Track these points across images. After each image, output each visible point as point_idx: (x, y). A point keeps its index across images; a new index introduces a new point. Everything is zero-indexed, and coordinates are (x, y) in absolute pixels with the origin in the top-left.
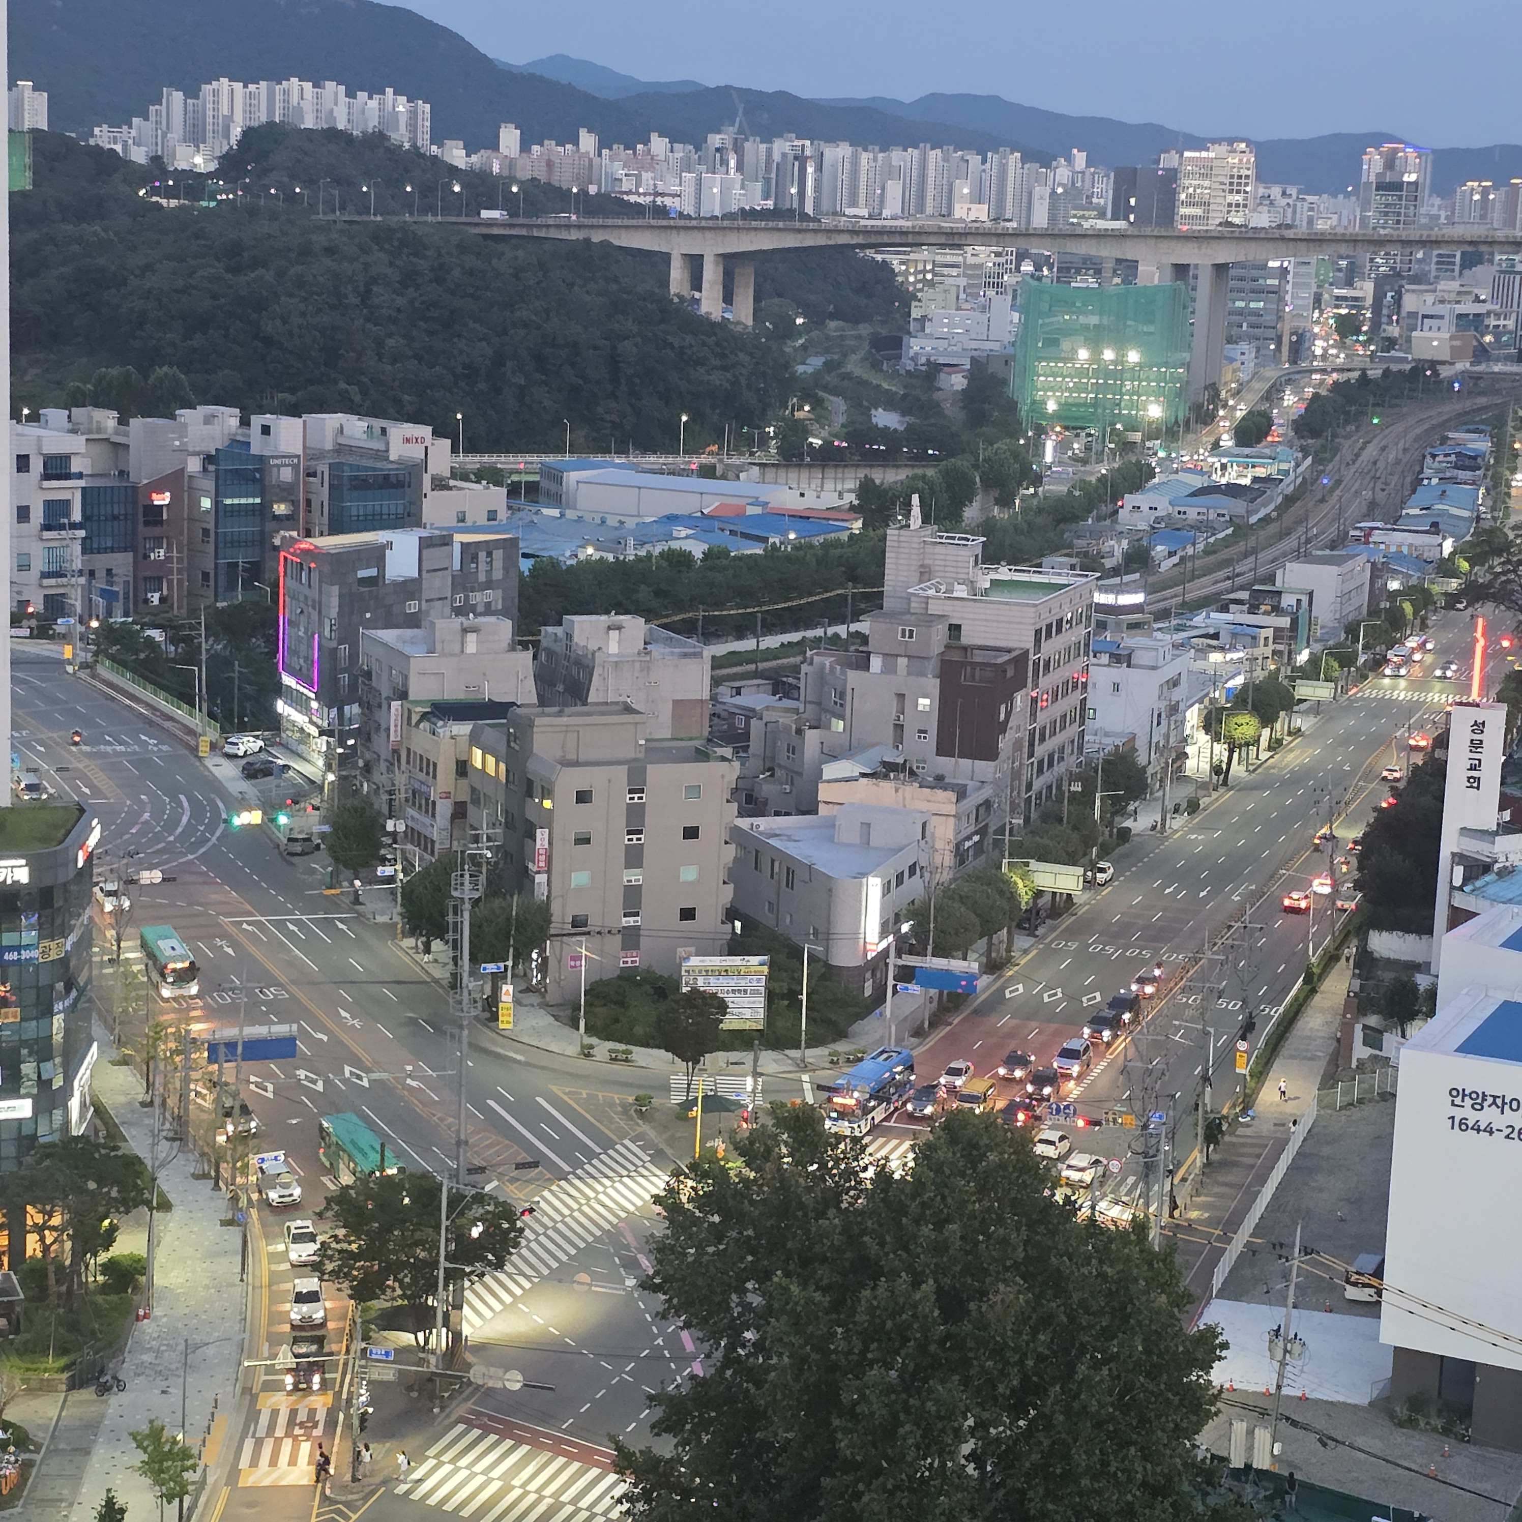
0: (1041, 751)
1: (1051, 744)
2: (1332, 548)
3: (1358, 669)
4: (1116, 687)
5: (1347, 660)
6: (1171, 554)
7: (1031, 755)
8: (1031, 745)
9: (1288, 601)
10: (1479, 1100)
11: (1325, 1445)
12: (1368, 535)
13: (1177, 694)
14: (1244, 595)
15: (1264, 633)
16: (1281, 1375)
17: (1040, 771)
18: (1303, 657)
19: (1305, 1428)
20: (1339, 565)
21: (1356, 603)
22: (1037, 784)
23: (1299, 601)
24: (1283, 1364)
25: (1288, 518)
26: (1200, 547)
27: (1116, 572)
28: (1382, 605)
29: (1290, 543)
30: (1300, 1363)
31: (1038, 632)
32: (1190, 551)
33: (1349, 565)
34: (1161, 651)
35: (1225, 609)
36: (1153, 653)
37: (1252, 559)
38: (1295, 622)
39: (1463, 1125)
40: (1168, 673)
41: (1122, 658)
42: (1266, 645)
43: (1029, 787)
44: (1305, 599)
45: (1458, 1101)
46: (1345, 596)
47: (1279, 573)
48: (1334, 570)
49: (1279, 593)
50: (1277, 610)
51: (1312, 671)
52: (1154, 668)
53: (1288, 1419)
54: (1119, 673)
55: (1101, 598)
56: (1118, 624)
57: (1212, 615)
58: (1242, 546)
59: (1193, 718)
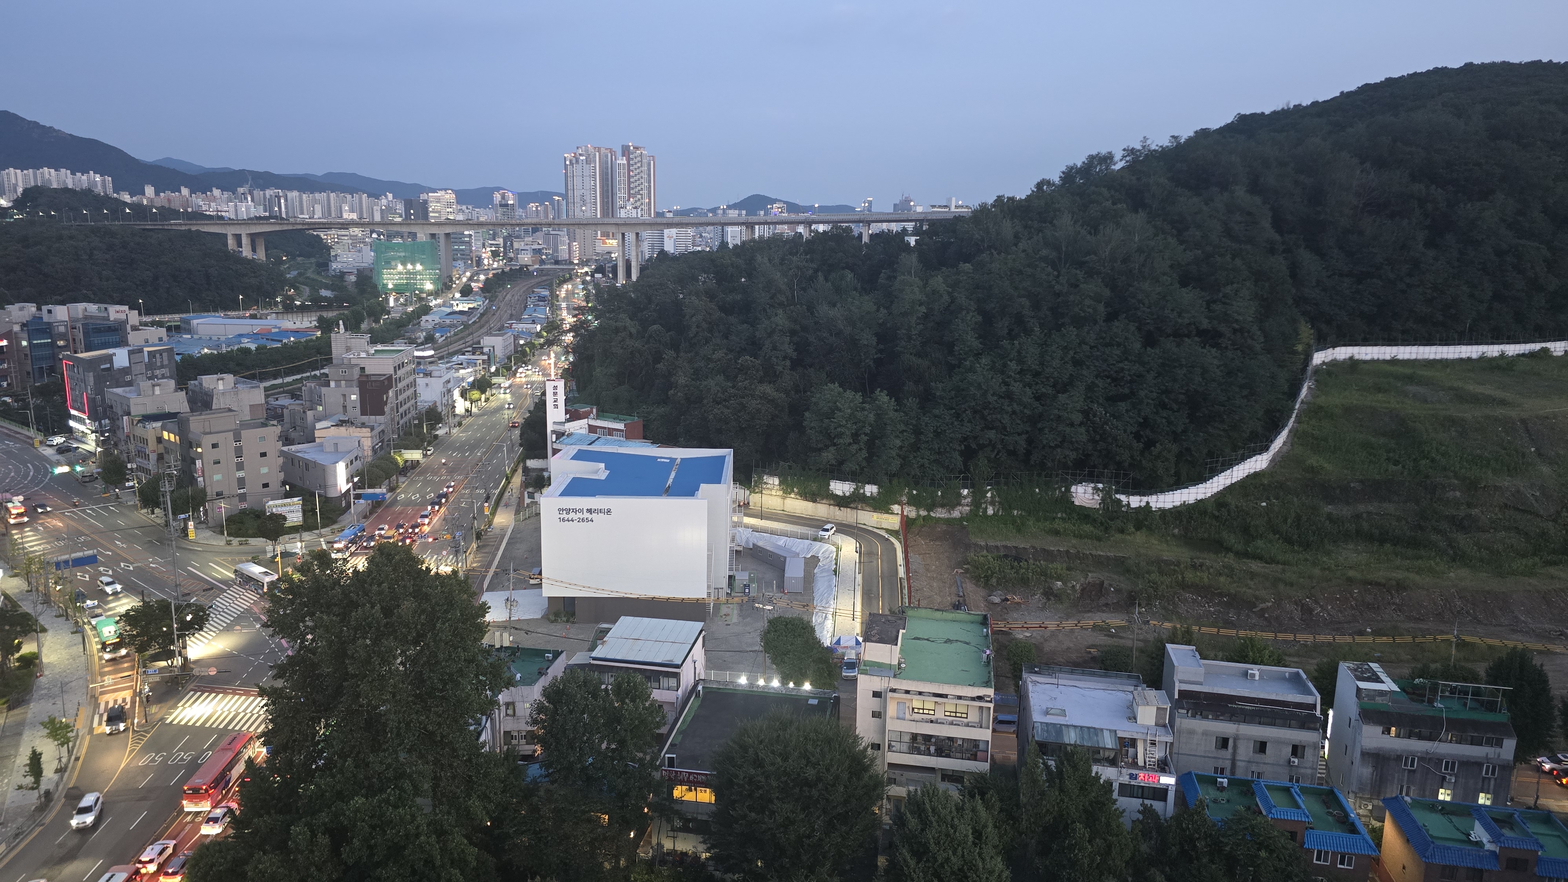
0: (401, 410)
1: (405, 407)
2: (499, 331)
3: (513, 371)
4: (427, 385)
5: (508, 369)
6: (442, 336)
7: (398, 412)
8: (397, 408)
9: (486, 350)
10: (568, 511)
11: (527, 635)
12: (511, 326)
13: (450, 386)
14: (470, 349)
15: (478, 362)
16: (510, 614)
17: (402, 417)
18: (493, 369)
19: (520, 630)
20: (502, 336)
21: (509, 349)
22: (401, 422)
23: (490, 350)
24: (510, 610)
26: (452, 333)
28: (519, 350)
29: (484, 330)
30: (516, 609)
31: (395, 368)
32: (448, 335)
34: (442, 371)
35: (464, 354)
36: (439, 372)
37: (471, 336)
38: (489, 357)
39: (564, 520)
40: (445, 378)
41: (428, 374)
42: (480, 366)
43: (398, 423)
44: (492, 349)
45: (555, 512)
47: (482, 340)
48: (501, 339)
49: (483, 348)
50: (482, 353)
51: (497, 374)
52: (440, 377)
53: (514, 628)
54: (427, 380)
55: (417, 354)
56: (425, 363)
57: (459, 357)
58: (467, 332)
59: (456, 393)
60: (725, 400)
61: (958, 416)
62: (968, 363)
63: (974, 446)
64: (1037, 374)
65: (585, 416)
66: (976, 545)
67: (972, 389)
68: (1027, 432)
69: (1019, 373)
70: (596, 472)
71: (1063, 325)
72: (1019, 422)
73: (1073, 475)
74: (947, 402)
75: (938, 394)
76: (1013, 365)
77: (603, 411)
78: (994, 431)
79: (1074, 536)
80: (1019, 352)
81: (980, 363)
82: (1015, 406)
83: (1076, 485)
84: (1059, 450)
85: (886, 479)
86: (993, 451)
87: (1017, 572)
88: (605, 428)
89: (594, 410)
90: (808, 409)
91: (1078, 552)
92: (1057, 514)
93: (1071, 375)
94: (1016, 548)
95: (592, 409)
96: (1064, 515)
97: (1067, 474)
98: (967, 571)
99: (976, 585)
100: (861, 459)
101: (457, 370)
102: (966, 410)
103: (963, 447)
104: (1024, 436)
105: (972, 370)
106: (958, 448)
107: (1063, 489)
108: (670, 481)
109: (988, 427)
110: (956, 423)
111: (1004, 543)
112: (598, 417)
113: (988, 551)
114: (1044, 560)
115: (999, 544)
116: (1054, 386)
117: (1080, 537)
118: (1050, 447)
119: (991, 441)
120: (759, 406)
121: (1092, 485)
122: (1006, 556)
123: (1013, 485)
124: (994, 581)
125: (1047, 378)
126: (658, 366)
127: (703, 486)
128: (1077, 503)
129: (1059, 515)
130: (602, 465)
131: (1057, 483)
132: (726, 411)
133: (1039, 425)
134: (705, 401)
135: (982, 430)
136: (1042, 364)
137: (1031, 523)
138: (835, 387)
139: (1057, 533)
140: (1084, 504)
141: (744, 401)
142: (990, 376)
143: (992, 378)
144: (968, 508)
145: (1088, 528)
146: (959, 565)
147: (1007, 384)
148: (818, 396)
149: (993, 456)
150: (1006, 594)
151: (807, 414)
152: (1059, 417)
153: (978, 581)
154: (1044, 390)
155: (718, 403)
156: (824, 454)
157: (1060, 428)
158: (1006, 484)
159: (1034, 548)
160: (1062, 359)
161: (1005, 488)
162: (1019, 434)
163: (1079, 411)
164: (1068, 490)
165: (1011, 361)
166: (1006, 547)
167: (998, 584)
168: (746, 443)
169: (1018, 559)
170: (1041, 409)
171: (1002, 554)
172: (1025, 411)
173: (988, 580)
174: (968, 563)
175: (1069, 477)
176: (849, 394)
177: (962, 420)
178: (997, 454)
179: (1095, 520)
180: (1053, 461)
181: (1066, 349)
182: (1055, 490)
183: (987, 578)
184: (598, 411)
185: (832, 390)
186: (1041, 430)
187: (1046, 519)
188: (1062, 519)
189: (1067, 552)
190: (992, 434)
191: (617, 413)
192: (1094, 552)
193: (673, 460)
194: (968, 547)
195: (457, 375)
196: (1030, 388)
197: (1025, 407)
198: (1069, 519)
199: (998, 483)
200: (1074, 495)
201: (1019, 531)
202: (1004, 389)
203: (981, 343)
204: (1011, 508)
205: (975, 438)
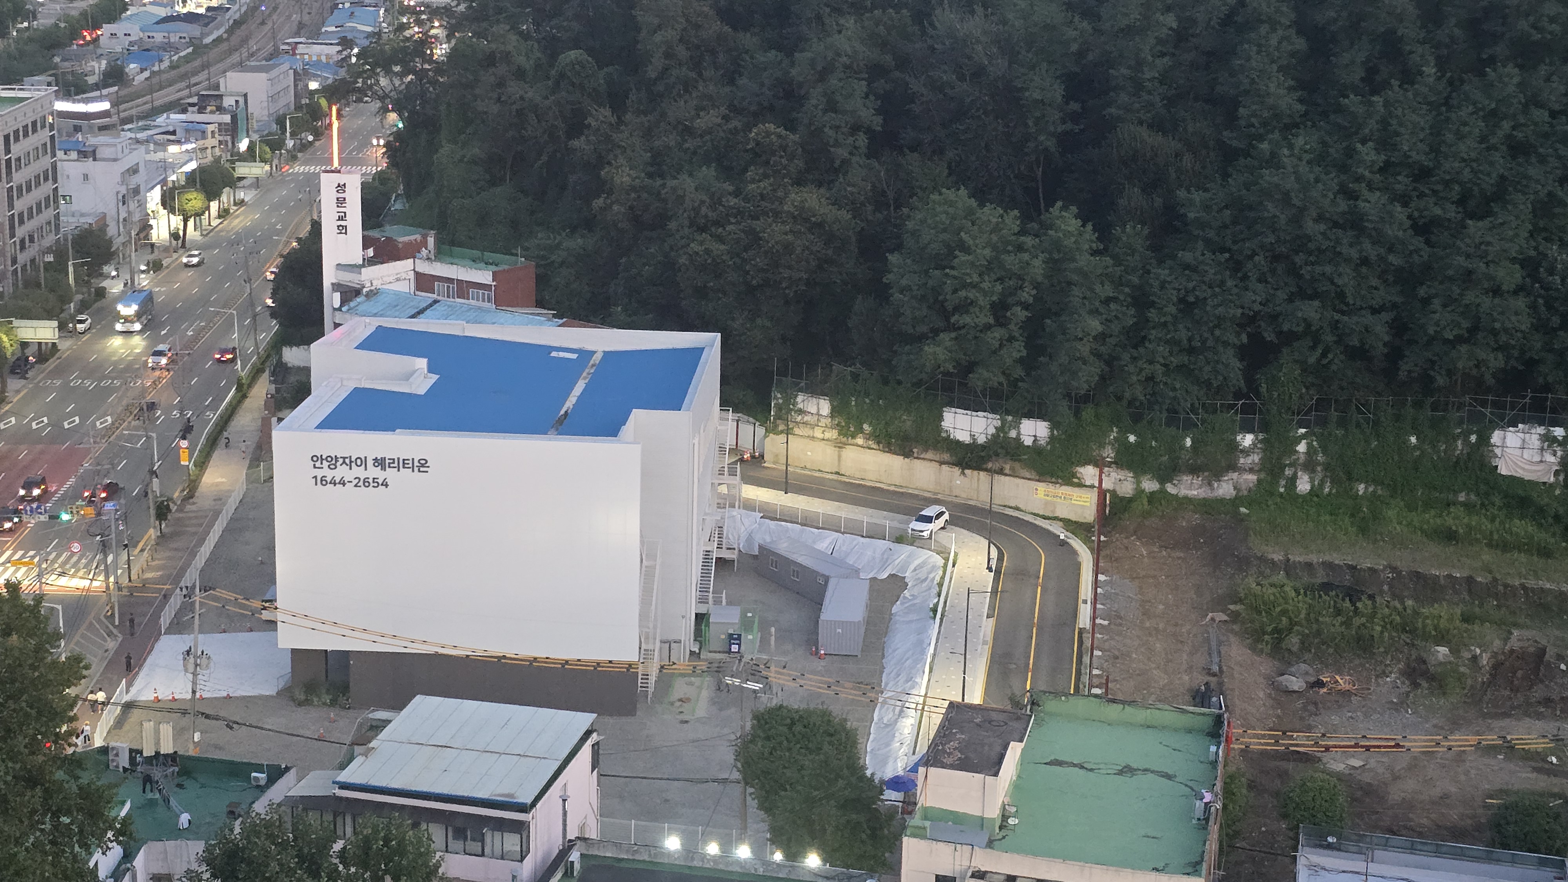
0: (20, 232)
1: (30, 226)
2: (267, 61)
3: (288, 151)
4: (86, 177)
5: (276, 145)
6: (142, 70)
7: (13, 235)
8: (12, 227)
9: (229, 102)
10: (333, 462)
11: (231, 728)
12: (294, 49)
13: (137, 180)
14: (195, 100)
15: (210, 128)
16: (194, 683)
17: (23, 247)
18: (243, 145)
19: (216, 718)
20: (267, 72)
21: (282, 102)
22: (22, 258)
23: (237, 102)
24: (195, 674)
25: (235, 40)
26: (166, 64)
27: (97, 87)
28: (303, 102)
29: (235, 58)
30: (208, 672)
31: (7, 138)
32: (156, 68)
33: (275, 73)
34: (119, 147)
35: (184, 111)
36: (113, 149)
37: (206, 72)
38: (234, 118)
39: (323, 481)
40: (128, 162)
41: (87, 154)
42: (213, 137)
43: (14, 261)
44: (241, 100)
45: (318, 464)
46: (273, 98)
47: (222, 81)
48: (263, 76)
49: (220, 97)
50: (220, 109)
51: (250, 155)
52: (115, 160)
53: (203, 714)
54: (89, 165)
55: (69, 106)
56: (91, 127)
57: (173, 116)
58: (197, 63)
59: (154, 197)
60: (717, 223)
61: (1236, 266)
62: (1265, 146)
63: (1269, 336)
64: (1422, 174)
65: (410, 252)
66: (1262, 559)
67: (1270, 206)
68: (1395, 306)
69: (1381, 170)
70: (407, 377)
71: (1492, 61)
72: (1375, 282)
73: (1495, 404)
74: (1211, 234)
75: (1191, 215)
76: (1368, 153)
77: (453, 243)
78: (1316, 303)
79: (1490, 545)
80: (1384, 123)
81: (1291, 147)
82: (1367, 245)
83: (1502, 428)
84: (1464, 348)
85: (1063, 406)
86: (1313, 348)
87: (1347, 624)
88: (449, 280)
89: (431, 241)
90: (898, 248)
91: (1495, 580)
92: (1456, 493)
93: (1502, 177)
94: (1353, 568)
95: (425, 237)
96: (1473, 497)
97: (1484, 404)
98: (1235, 617)
99: (1253, 649)
100: (1009, 361)
101: (162, 146)
102: (1254, 254)
103: (1244, 338)
104: (1386, 316)
105: (1273, 161)
106: (1232, 339)
107: (1473, 438)
108: (571, 402)
109: (1302, 294)
110: (1230, 283)
111: (1328, 558)
112: (440, 255)
113: (1288, 574)
114: (1416, 599)
115: (1314, 558)
116: (1462, 202)
117: (1504, 547)
118: (1447, 341)
119: (1309, 325)
120: (790, 237)
121: (1541, 430)
122: (1326, 587)
123: (1358, 425)
124: (1293, 642)
125: (1447, 184)
126: (575, 143)
127: (638, 416)
128: (1503, 470)
129: (1462, 497)
130: (422, 363)
131: (1460, 423)
132: (718, 248)
133: (1422, 292)
134: (672, 225)
135: (1290, 300)
136: (1434, 150)
137: (1391, 513)
138: (962, 197)
139: (1450, 536)
140: (1520, 473)
141: (757, 225)
142: (1312, 177)
143: (1317, 180)
144: (1252, 478)
145: (1522, 527)
146: (1219, 604)
147: (1353, 196)
148: (919, 216)
149: (1312, 360)
150: (1319, 671)
151: (893, 258)
152: (1470, 272)
153: (1258, 640)
154: (1438, 211)
155: (702, 229)
156: (929, 349)
157: (1470, 297)
158: (1342, 423)
159: (1394, 569)
160: (1483, 139)
161: (1340, 432)
162: (1375, 311)
163: (1513, 260)
164: (1484, 439)
165: (1364, 142)
166: (1329, 566)
167: (1305, 646)
168: (759, 321)
169: (1353, 594)
170: (1426, 252)
171: (1319, 581)
172: (1391, 258)
173: (1280, 640)
174: (1241, 601)
175: (1488, 411)
176: (990, 213)
177: (1245, 278)
178: (1324, 355)
179: (1541, 511)
180: (1450, 373)
181: (1493, 117)
182: (1455, 438)
183: (1279, 635)
184: (439, 242)
185: (951, 204)
186: (1426, 301)
187: (1428, 505)
188: (1466, 505)
189: (1470, 580)
190: (1310, 310)
191: (484, 250)
192: (1531, 583)
193: (585, 355)
194: (1243, 563)
195: (160, 155)
196: (1405, 205)
197: (1391, 250)
198: (1483, 505)
199: (1323, 422)
200: (1498, 451)
201: (1363, 530)
202: (1343, 205)
203: (1300, 101)
204: (1351, 478)
205: (1274, 318)
